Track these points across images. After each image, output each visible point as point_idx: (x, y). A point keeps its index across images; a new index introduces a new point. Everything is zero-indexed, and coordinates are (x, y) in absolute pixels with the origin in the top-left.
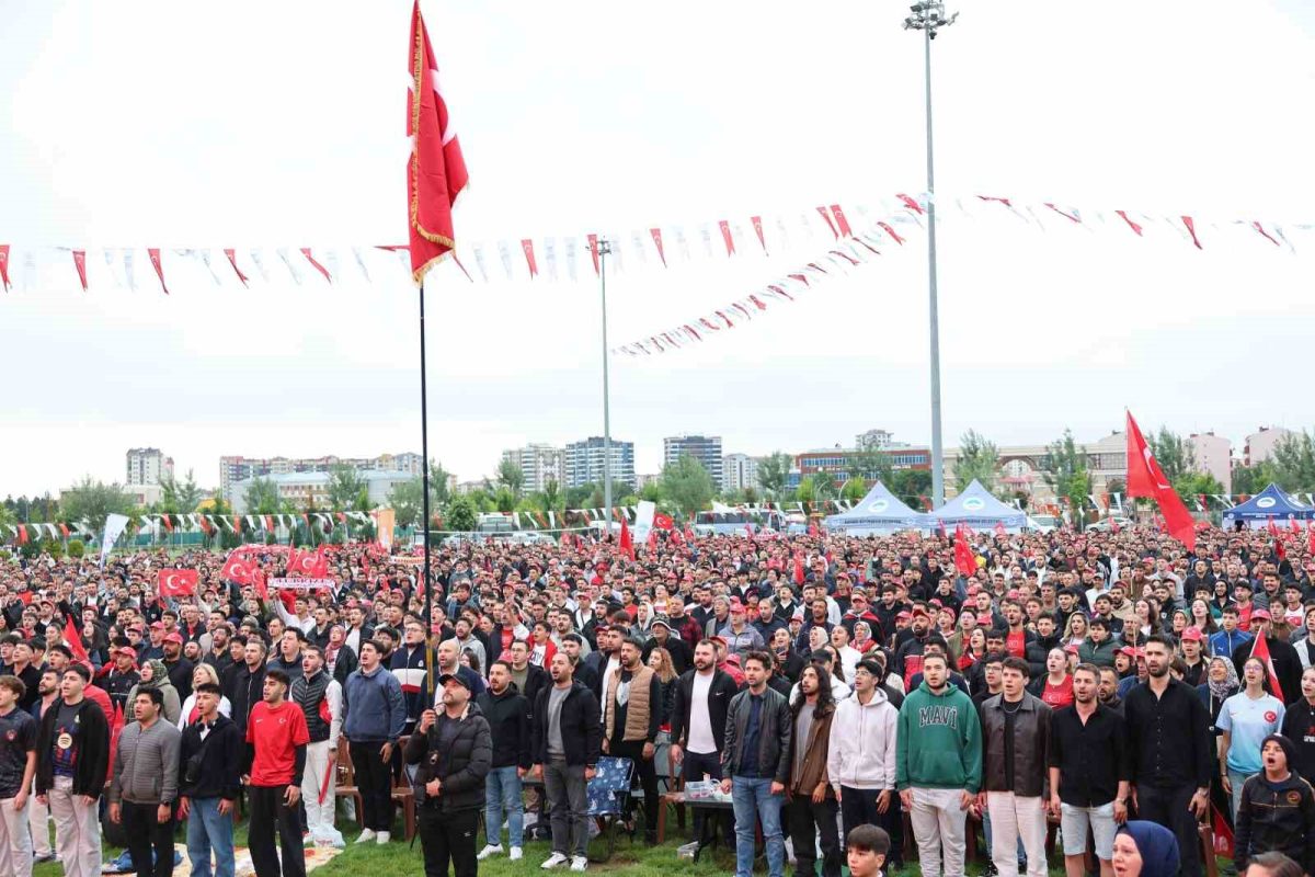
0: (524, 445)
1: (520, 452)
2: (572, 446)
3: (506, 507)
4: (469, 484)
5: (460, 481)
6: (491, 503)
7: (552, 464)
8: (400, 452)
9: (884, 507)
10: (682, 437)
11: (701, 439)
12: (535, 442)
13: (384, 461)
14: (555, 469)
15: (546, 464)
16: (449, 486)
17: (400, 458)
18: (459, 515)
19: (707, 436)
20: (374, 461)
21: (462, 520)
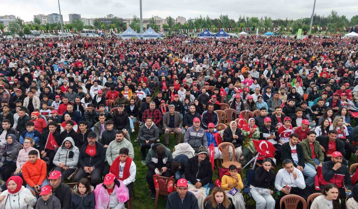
0: (38, 14)
1: (38, 16)
2: (49, 15)
3: (37, 29)
4: (27, 22)
5: (25, 21)
6: (33, 27)
7: (45, 19)
8: (10, 15)
9: (131, 33)
10: (72, 14)
11: (76, 15)
12: (41, 14)
13: (6, 16)
14: (46, 20)
15: (44, 18)
16: (22, 23)
17: (10, 16)
18: (26, 30)
19: (77, 14)
20: (3, 17)
21: (27, 32)
